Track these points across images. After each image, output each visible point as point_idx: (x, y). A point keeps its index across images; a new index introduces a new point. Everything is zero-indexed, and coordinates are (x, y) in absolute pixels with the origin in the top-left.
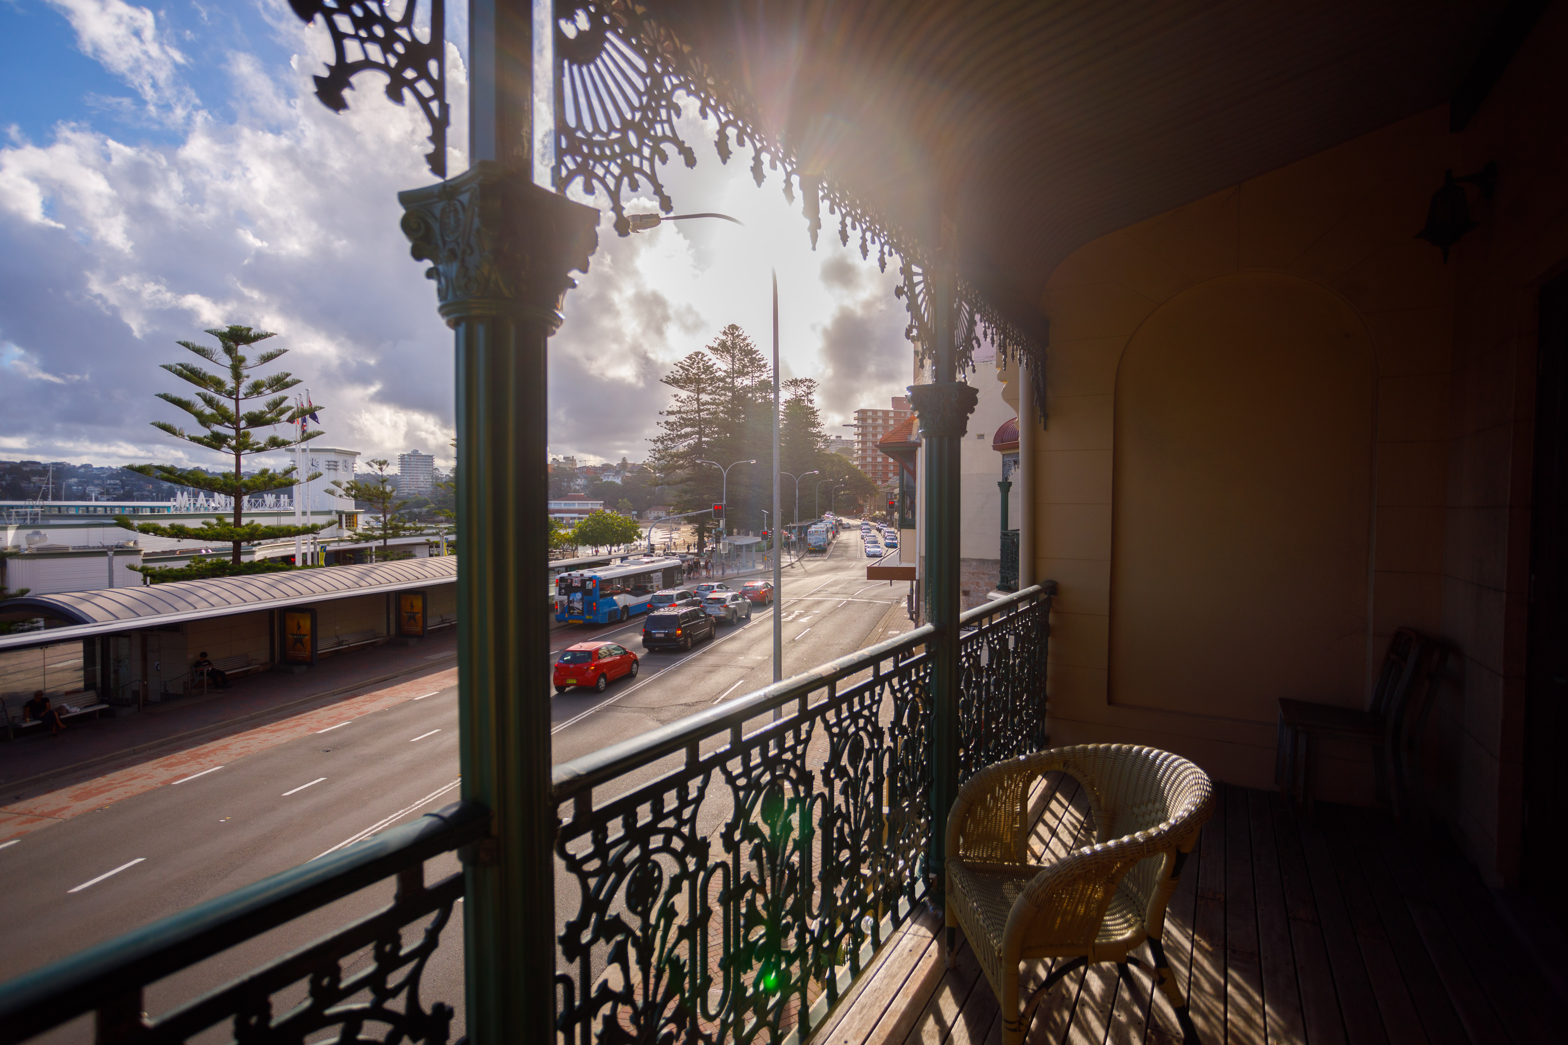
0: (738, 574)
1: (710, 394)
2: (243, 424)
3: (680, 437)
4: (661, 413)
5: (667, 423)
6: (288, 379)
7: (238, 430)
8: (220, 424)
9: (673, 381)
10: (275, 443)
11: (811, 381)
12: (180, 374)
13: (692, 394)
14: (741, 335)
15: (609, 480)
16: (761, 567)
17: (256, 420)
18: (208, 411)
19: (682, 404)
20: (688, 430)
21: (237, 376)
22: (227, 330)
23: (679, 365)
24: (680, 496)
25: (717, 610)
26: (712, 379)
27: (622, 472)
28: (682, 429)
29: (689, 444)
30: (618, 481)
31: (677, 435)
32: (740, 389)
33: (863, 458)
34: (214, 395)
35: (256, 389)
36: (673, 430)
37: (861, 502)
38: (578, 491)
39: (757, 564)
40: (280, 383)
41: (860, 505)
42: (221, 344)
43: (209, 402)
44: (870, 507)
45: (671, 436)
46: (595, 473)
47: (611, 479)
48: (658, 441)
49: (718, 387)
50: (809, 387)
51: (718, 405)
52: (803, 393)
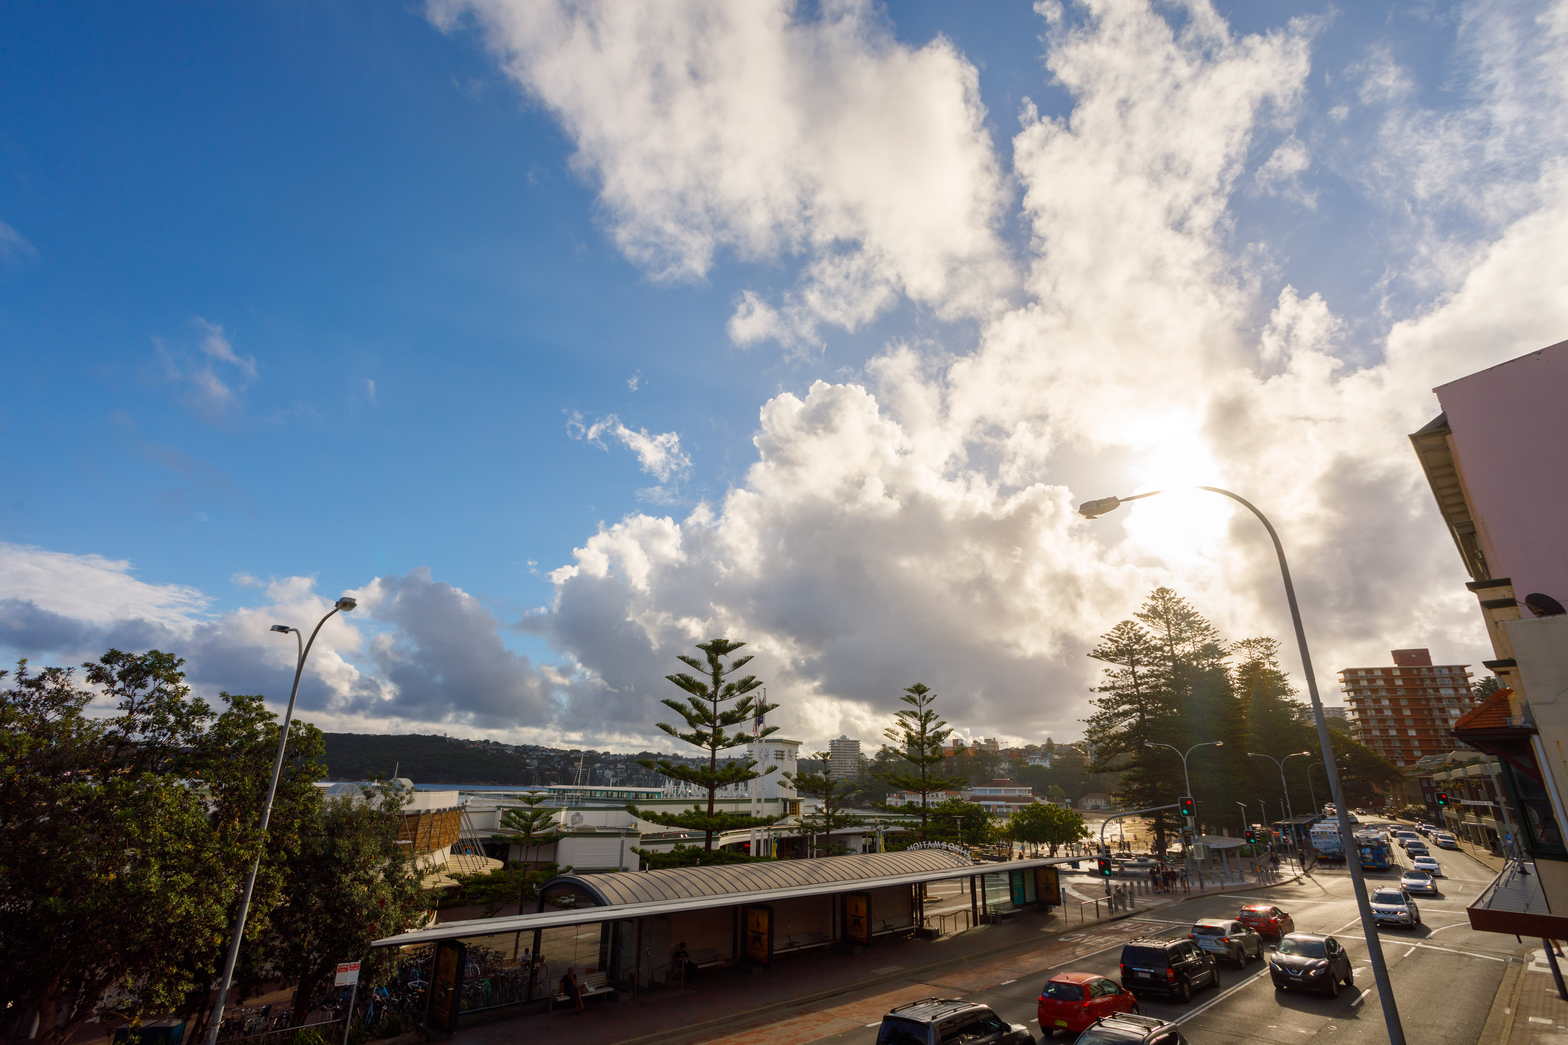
0: (1223, 888)
1: (1146, 665)
2: (718, 722)
3: (1118, 715)
4: (1091, 690)
5: (1100, 700)
6: (753, 681)
7: (714, 728)
8: (702, 723)
9: (1104, 655)
10: (742, 739)
11: (1269, 640)
12: (678, 683)
13: (1126, 668)
14: (1172, 598)
15: (1036, 763)
16: (1253, 880)
17: (729, 719)
18: (695, 712)
19: (1115, 679)
20: (1127, 707)
21: (717, 682)
22: (710, 644)
23: (1107, 637)
24: (1126, 785)
25: (1214, 944)
26: (1148, 649)
27: (1049, 754)
28: (1119, 706)
29: (1130, 724)
30: (1046, 764)
31: (1114, 714)
32: (1182, 657)
33: (1367, 731)
34: (700, 699)
35: (729, 690)
36: (1108, 708)
37: (1377, 790)
38: (1002, 776)
39: (1246, 876)
40: (747, 685)
41: (1377, 795)
42: (706, 655)
43: (696, 705)
44: (1395, 797)
45: (1108, 715)
46: (1020, 756)
47: (1037, 762)
48: (1092, 721)
49: (1156, 658)
50: (1267, 648)
51: (1157, 677)
52: (1261, 655)
